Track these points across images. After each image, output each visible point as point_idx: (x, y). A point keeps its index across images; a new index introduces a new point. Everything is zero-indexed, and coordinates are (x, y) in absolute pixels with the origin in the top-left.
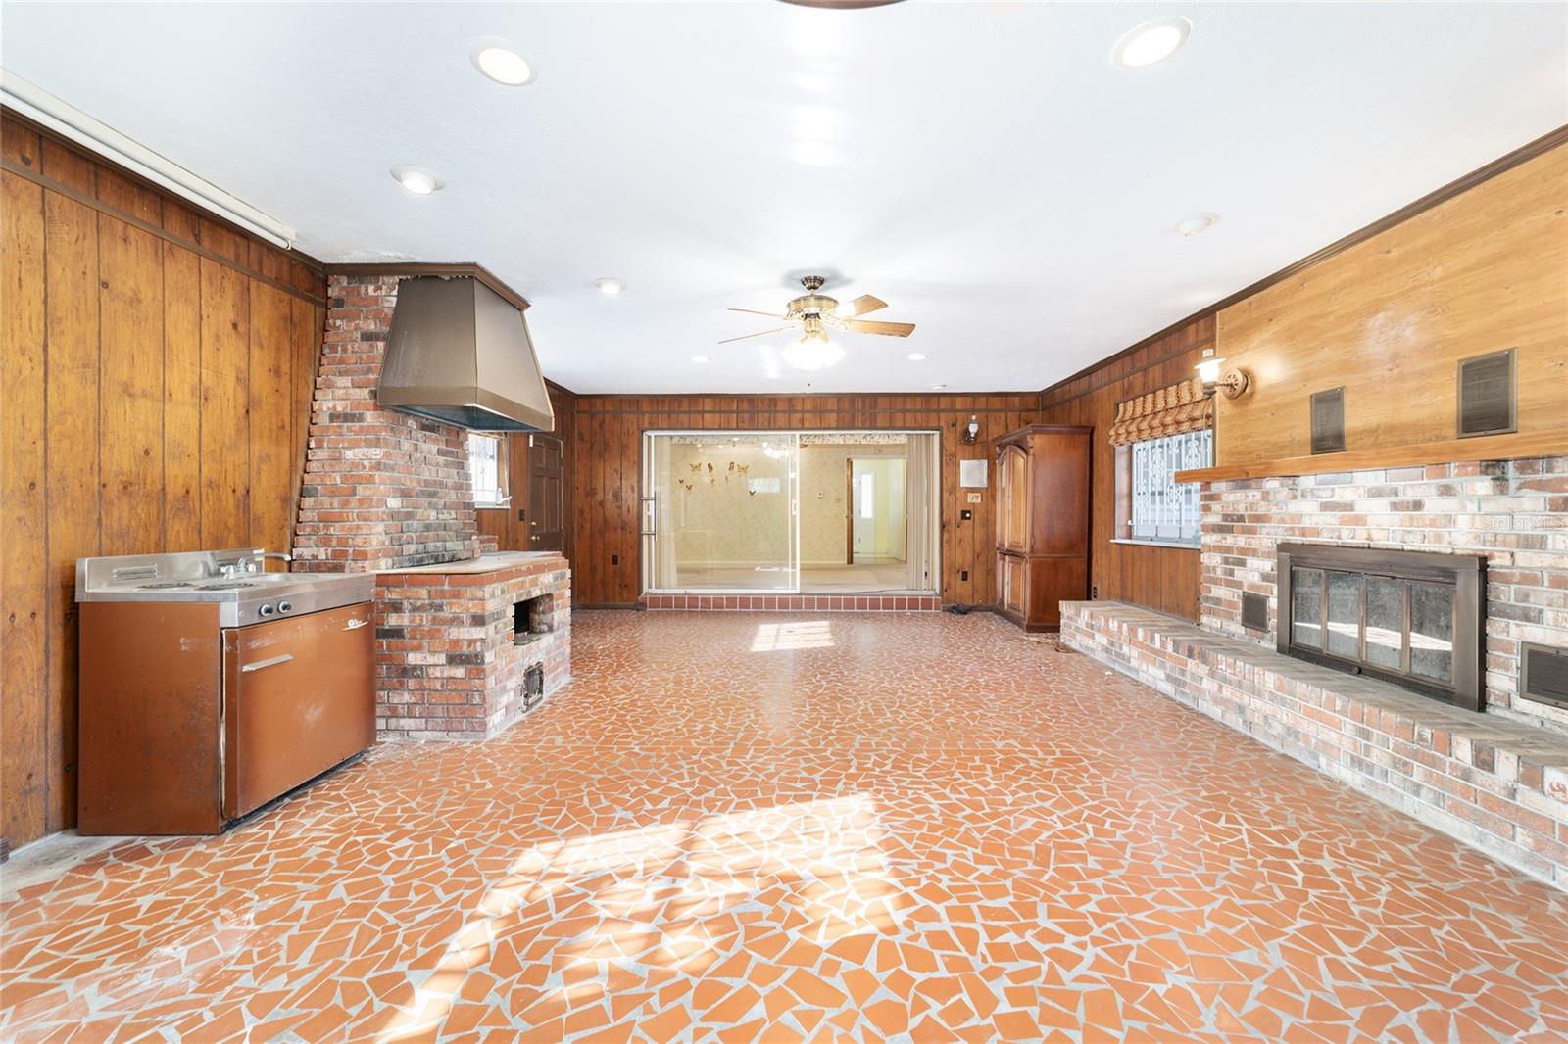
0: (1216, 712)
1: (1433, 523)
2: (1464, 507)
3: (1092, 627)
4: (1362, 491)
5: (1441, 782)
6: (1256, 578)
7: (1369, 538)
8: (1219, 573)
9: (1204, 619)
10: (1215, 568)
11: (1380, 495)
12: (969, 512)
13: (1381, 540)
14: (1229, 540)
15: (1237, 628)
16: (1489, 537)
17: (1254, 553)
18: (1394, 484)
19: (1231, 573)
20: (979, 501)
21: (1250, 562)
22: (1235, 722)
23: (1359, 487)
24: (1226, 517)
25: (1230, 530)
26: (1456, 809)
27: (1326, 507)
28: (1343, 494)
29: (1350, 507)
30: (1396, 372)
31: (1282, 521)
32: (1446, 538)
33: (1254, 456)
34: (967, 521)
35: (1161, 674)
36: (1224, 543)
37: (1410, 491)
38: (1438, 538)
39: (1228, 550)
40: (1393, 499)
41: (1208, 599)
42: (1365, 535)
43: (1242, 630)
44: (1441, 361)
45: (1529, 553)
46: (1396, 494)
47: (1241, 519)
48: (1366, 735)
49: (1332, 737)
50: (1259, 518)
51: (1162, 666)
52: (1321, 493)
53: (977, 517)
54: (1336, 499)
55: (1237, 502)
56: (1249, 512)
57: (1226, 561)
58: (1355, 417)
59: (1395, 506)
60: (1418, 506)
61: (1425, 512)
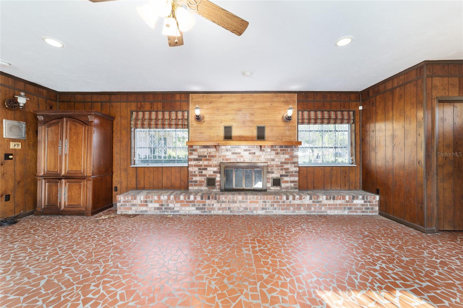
0: (220, 212)
1: (257, 157)
2: (263, 154)
3: (146, 202)
4: (243, 150)
5: (280, 205)
6: (212, 173)
7: (244, 160)
8: (197, 173)
9: (190, 188)
10: (195, 172)
11: (247, 151)
12: (12, 155)
13: (247, 160)
14: (201, 163)
15: (204, 188)
16: (267, 159)
17: (211, 166)
18: (249, 149)
19: (202, 172)
20: (20, 147)
21: (209, 169)
22: (227, 212)
23: (242, 149)
24: (199, 156)
25: (201, 160)
26: (282, 209)
27: (233, 153)
28: (237, 150)
29: (239, 153)
30: (244, 125)
31: (220, 157)
32: (260, 160)
33: (205, 139)
34: (9, 161)
35: (194, 208)
36: (198, 164)
37: (253, 150)
38: (258, 160)
39: (201, 166)
40: (250, 152)
41: (192, 182)
42: (243, 160)
43: (206, 188)
44: (253, 125)
45: (273, 162)
46: (250, 151)
47: (206, 156)
48: (265, 202)
49: (257, 205)
50: (212, 156)
51: (194, 205)
52: (232, 150)
53: (18, 158)
54: (236, 152)
55: (204, 152)
56: (209, 155)
57: (200, 169)
58: (235, 133)
59: (250, 153)
60: (254, 153)
61: (255, 154)
